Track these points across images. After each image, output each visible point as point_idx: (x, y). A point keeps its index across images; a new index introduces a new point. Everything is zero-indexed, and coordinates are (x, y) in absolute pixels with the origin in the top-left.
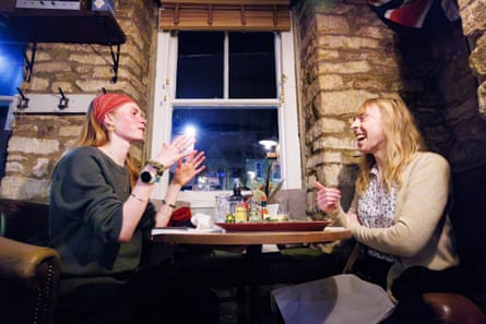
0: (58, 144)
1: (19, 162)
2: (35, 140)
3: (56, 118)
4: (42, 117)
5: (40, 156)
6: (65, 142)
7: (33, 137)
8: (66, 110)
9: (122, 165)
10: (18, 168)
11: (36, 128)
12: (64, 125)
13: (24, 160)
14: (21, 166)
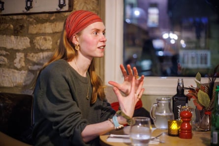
0: (29, 40)
1: (4, 56)
2: (13, 37)
3: (25, 17)
4: (15, 17)
5: (18, 51)
6: (34, 38)
7: (11, 35)
8: (31, 11)
9: (85, 75)
10: (4, 61)
11: (12, 26)
12: (31, 23)
13: (7, 55)
14: (6, 59)
